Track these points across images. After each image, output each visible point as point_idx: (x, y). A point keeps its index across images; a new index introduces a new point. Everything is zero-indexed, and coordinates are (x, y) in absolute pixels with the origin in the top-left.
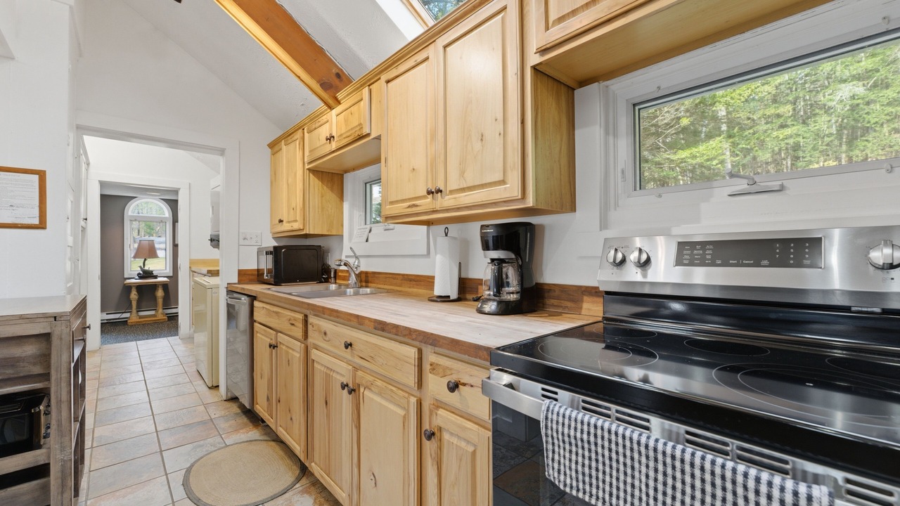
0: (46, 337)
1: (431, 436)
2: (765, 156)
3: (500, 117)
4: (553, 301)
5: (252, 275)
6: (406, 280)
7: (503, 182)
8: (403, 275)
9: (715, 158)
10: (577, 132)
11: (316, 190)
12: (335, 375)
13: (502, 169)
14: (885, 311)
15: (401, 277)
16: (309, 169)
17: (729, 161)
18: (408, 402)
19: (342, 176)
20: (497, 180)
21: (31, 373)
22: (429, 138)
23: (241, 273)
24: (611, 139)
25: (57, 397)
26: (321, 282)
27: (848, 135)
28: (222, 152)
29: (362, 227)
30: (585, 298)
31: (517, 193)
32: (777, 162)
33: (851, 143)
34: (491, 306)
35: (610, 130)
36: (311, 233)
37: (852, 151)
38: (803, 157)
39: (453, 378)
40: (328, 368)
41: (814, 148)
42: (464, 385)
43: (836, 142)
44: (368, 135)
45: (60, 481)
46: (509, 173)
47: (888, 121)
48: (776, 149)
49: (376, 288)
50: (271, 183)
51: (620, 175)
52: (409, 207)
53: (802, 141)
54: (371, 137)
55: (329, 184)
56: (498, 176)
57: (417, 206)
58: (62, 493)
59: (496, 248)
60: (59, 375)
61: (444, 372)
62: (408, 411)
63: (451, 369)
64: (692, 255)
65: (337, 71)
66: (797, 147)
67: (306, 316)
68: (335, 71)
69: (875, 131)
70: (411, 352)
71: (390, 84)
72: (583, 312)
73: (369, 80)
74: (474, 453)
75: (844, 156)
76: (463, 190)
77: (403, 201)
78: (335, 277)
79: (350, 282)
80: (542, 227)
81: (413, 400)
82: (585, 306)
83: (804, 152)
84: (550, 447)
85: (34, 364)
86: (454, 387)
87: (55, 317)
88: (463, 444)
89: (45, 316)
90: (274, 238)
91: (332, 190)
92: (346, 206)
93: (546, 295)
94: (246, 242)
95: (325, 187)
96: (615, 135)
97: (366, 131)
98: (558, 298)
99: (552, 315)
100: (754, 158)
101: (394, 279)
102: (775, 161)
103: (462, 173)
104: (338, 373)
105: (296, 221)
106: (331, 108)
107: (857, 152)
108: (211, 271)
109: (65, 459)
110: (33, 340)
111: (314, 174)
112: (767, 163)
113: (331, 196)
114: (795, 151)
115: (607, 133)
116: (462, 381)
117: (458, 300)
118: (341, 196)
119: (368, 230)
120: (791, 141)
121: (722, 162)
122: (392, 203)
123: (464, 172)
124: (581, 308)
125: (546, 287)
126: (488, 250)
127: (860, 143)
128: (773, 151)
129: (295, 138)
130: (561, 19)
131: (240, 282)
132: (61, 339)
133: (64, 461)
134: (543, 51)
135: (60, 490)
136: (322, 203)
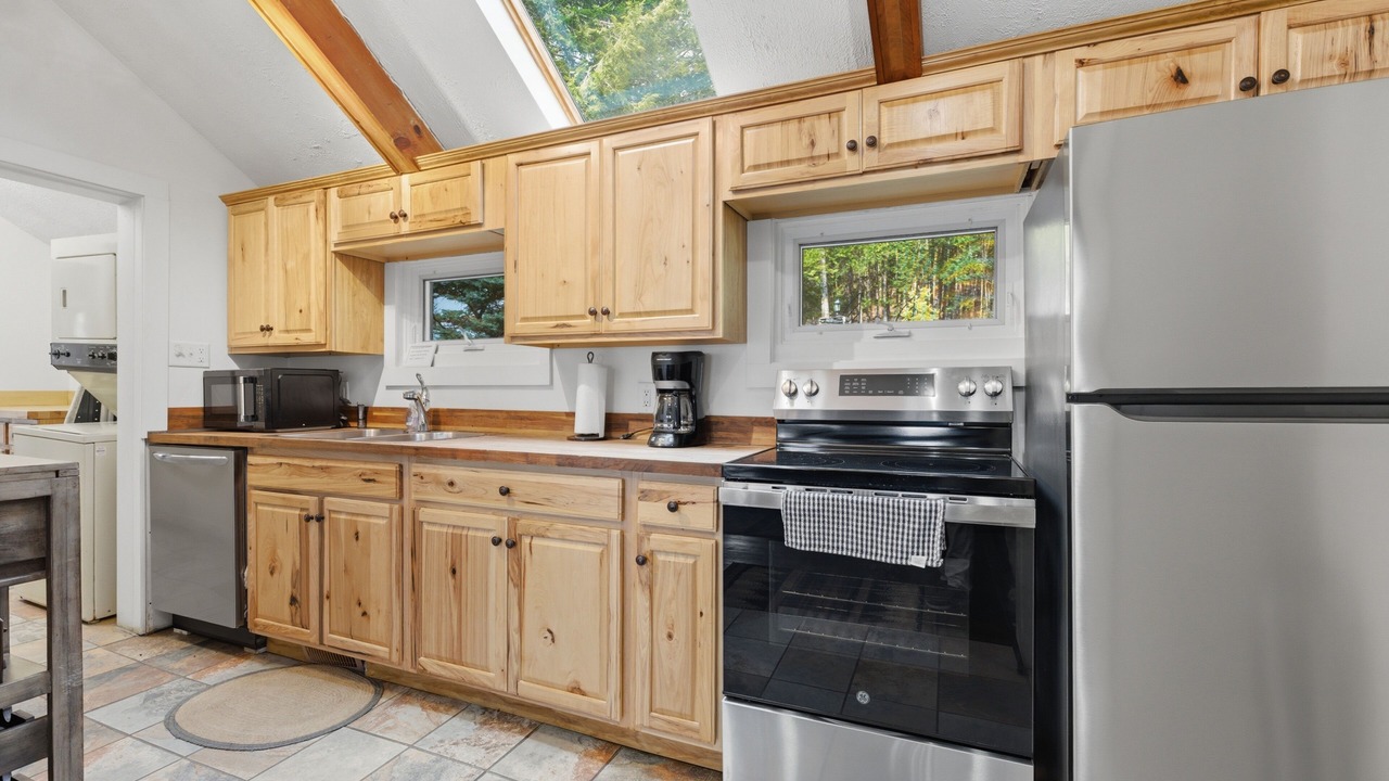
0: (44, 502)
1: (642, 561)
2: (861, 269)
3: (688, 243)
4: (720, 434)
5: (194, 417)
6: (514, 418)
7: (691, 311)
8: (508, 412)
9: (812, 268)
10: (749, 263)
11: (346, 282)
12: (471, 533)
13: (690, 296)
14: (966, 424)
15: (505, 415)
16: (335, 252)
17: (824, 272)
18: (609, 536)
19: (382, 264)
20: (684, 307)
21: (16, 559)
22: (590, 249)
23: (175, 416)
24: (779, 274)
25: (61, 593)
26: (339, 427)
27: (939, 252)
28: (130, 200)
29: (417, 344)
30: (755, 428)
31: (707, 324)
32: (874, 278)
33: (941, 263)
34: (669, 439)
35: (779, 267)
36: (339, 350)
37: (942, 272)
38: (899, 275)
39: (673, 499)
40: (454, 527)
41: (909, 266)
42: (685, 503)
43: (929, 260)
44: (479, 225)
45: (66, 719)
46: (698, 302)
47: (973, 243)
48: (873, 261)
49: (454, 431)
50: (231, 263)
51: (787, 310)
52: (557, 326)
53: (897, 254)
54: (483, 229)
55: (364, 277)
56: (686, 305)
57: (570, 326)
58: (70, 736)
59: (670, 378)
60: (64, 561)
61: (660, 496)
62: (607, 546)
63: (668, 492)
64: (851, 386)
65: (416, 123)
66: (892, 261)
67: (401, 466)
68: (412, 122)
69: (961, 252)
70: (614, 485)
71: (523, 169)
72: (753, 442)
73: (483, 153)
74: (695, 564)
75: (935, 277)
76: (639, 314)
77: (545, 318)
78: (365, 419)
79: (410, 424)
80: (710, 356)
81: (616, 533)
82: (755, 436)
83: (899, 267)
84: (789, 528)
85: (21, 545)
86: (674, 508)
87: (57, 472)
88: (681, 560)
89: (43, 470)
90: (230, 355)
91: (368, 285)
92: (390, 312)
93: (714, 427)
94: (181, 361)
95: (358, 281)
96: (783, 271)
97: (475, 218)
98: (726, 430)
99: (725, 446)
100: (851, 270)
101: (491, 417)
102: (871, 275)
103: (639, 297)
104: (477, 529)
105: (309, 330)
106: (398, 172)
107: (946, 274)
108: (36, 413)
109: (74, 685)
110: (18, 507)
111: (342, 260)
112: (864, 278)
113: (366, 295)
114: (891, 266)
115: (776, 268)
116: (682, 501)
117: (604, 439)
118: (381, 295)
119: (434, 349)
120: (887, 254)
121: (819, 273)
122: (525, 319)
123: (641, 295)
124: (750, 438)
125: (712, 420)
126: (662, 379)
127: (948, 264)
128: (870, 263)
129: (306, 198)
130: (756, 167)
131: (171, 428)
132: (67, 505)
133: (73, 688)
134: (736, 191)
135: (67, 732)
136: (353, 306)
